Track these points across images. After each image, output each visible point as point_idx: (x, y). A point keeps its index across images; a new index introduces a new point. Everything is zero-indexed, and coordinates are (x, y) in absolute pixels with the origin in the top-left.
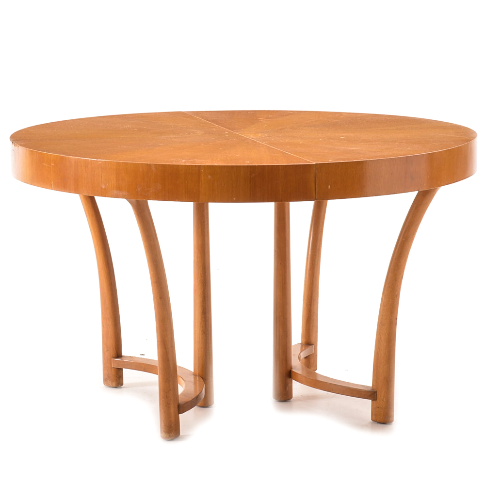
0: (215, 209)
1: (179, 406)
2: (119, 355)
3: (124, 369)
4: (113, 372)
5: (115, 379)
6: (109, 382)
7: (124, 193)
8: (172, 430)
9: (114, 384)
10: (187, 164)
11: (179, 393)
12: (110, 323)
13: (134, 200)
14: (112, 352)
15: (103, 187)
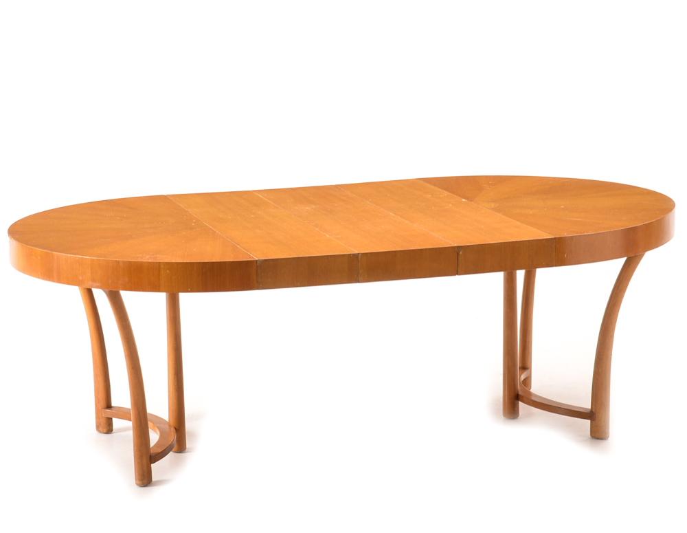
0: (184, 298)
1: (150, 456)
2: (109, 406)
3: (113, 419)
4: (103, 421)
5: (107, 427)
6: (101, 429)
7: (98, 284)
8: (145, 479)
9: (105, 431)
10: (150, 261)
11: (151, 446)
12: (101, 380)
13: (106, 290)
14: (103, 403)
15: (81, 278)
